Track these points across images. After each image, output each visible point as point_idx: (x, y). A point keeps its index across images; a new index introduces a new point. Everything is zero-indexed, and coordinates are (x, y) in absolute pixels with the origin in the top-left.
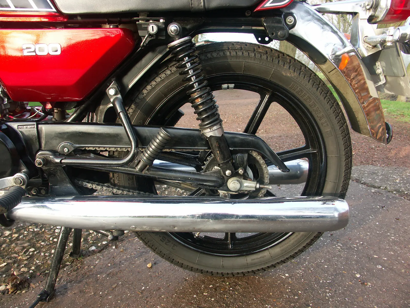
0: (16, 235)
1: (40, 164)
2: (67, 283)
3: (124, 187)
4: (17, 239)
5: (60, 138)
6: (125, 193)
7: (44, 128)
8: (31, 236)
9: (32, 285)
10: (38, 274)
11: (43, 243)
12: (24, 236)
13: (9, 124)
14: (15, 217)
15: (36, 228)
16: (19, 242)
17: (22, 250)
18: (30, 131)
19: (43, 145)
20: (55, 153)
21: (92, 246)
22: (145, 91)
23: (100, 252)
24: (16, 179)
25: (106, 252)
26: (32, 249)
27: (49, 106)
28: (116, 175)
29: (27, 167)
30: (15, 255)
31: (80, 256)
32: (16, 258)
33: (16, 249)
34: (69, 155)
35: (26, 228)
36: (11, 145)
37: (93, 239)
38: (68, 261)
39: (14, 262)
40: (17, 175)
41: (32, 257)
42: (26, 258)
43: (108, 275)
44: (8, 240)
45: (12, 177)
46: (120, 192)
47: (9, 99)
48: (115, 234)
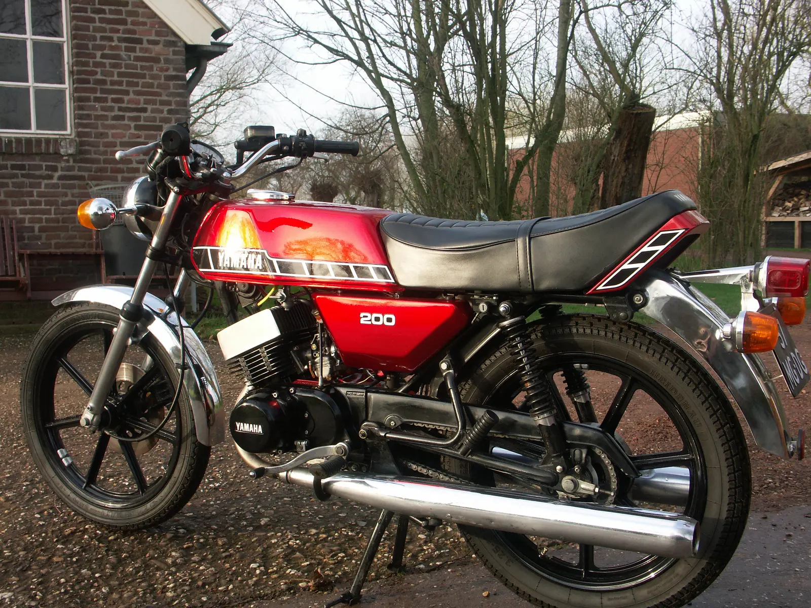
0: (324, 536)
1: (364, 435)
2: (377, 594)
3: (454, 475)
4: (325, 540)
5: (388, 409)
6: (452, 480)
7: (373, 396)
8: (343, 540)
9: (336, 589)
10: (345, 580)
11: (356, 550)
12: (334, 539)
13: (339, 388)
14: (331, 490)
15: (351, 531)
16: (326, 544)
17: (330, 553)
18: (358, 398)
19: (370, 415)
20: (382, 426)
21: (420, 564)
22: (483, 366)
23: (428, 572)
24: (338, 448)
25: (436, 573)
26: (342, 555)
27: (381, 373)
28: (447, 459)
29: (351, 437)
30: (320, 557)
31: (400, 572)
32: (321, 560)
33: (322, 551)
34: (395, 430)
35: (338, 529)
36: (337, 412)
37: (424, 557)
38: (384, 574)
39: (319, 564)
40: (340, 444)
41: (340, 563)
42: (333, 562)
43: (429, 595)
44: (313, 540)
45: (335, 446)
46: (447, 479)
47: (341, 361)
48: (431, 523)
